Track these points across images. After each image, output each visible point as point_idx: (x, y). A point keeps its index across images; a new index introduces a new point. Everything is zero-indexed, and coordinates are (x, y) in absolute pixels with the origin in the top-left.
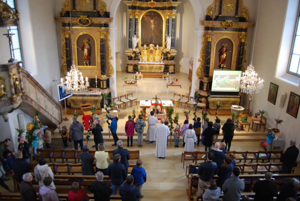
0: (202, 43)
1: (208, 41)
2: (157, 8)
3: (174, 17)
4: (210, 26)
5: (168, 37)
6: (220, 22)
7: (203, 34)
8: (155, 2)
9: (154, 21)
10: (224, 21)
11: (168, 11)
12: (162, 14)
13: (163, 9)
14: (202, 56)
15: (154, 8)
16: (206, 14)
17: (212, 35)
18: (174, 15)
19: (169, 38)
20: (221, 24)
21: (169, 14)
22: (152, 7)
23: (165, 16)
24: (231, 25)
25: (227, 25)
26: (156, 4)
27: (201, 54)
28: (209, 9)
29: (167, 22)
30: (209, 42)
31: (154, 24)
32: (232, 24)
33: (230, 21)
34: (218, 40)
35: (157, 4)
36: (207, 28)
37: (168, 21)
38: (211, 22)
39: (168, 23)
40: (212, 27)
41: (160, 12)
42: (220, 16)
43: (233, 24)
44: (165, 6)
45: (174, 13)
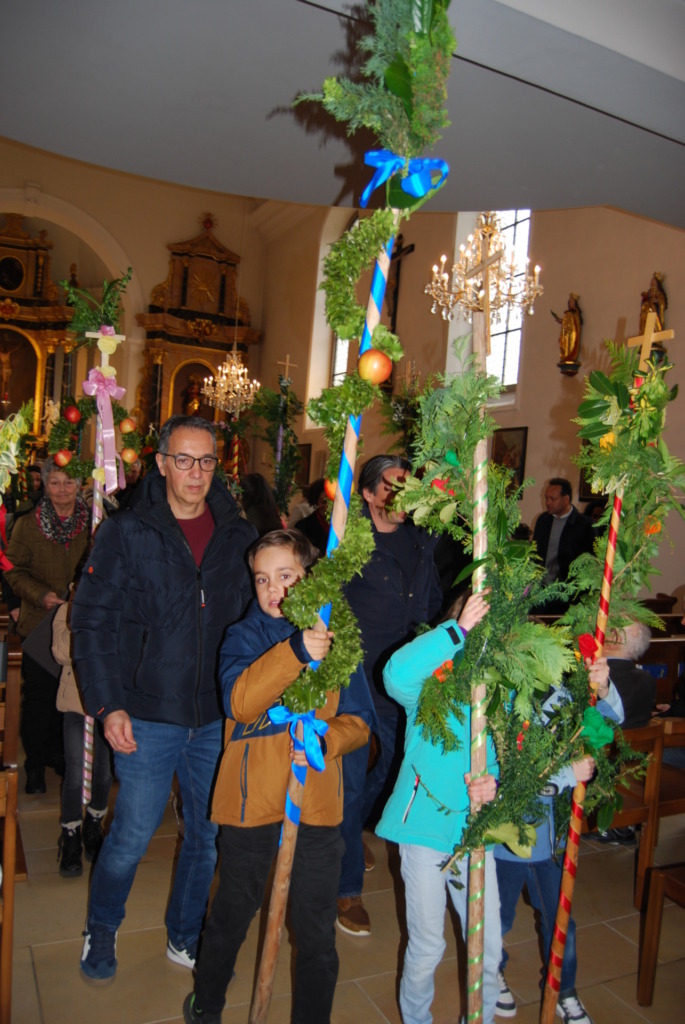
0: (141, 371)
1: (155, 362)
2: (23, 324)
3: (68, 350)
4: (159, 327)
5: (51, 402)
6: (182, 320)
7: (144, 348)
8: (17, 305)
9: (11, 357)
10: (193, 320)
11: (54, 332)
12: (36, 339)
13: (38, 327)
14: (141, 401)
15: (11, 322)
16: (149, 302)
17: (164, 350)
18: (69, 344)
19: (55, 404)
20: (186, 326)
21: (55, 340)
22: (7, 317)
23: (43, 348)
24: (207, 329)
25: (200, 331)
26: (18, 311)
27: (136, 397)
28: (158, 292)
29: (50, 362)
30: (157, 365)
31: (11, 367)
32: (211, 329)
33: (207, 321)
34: (181, 365)
35: (21, 312)
36: (151, 335)
37: (51, 360)
38: (160, 315)
39: (53, 365)
40: (164, 330)
41: (30, 334)
42: (183, 308)
43: (215, 330)
44: (46, 319)
45: (69, 339)
